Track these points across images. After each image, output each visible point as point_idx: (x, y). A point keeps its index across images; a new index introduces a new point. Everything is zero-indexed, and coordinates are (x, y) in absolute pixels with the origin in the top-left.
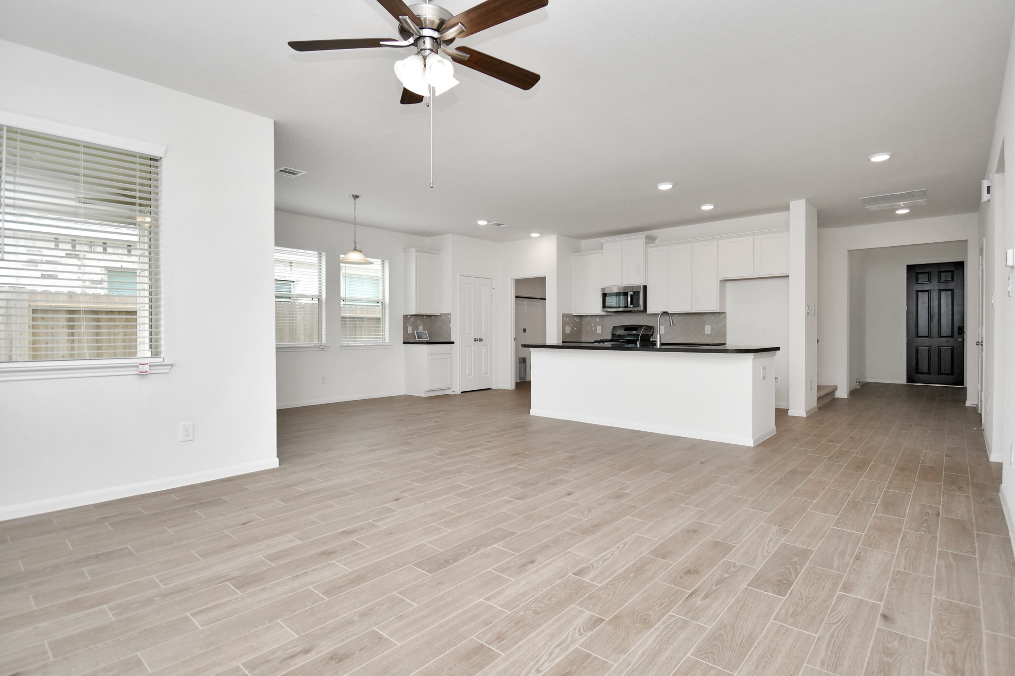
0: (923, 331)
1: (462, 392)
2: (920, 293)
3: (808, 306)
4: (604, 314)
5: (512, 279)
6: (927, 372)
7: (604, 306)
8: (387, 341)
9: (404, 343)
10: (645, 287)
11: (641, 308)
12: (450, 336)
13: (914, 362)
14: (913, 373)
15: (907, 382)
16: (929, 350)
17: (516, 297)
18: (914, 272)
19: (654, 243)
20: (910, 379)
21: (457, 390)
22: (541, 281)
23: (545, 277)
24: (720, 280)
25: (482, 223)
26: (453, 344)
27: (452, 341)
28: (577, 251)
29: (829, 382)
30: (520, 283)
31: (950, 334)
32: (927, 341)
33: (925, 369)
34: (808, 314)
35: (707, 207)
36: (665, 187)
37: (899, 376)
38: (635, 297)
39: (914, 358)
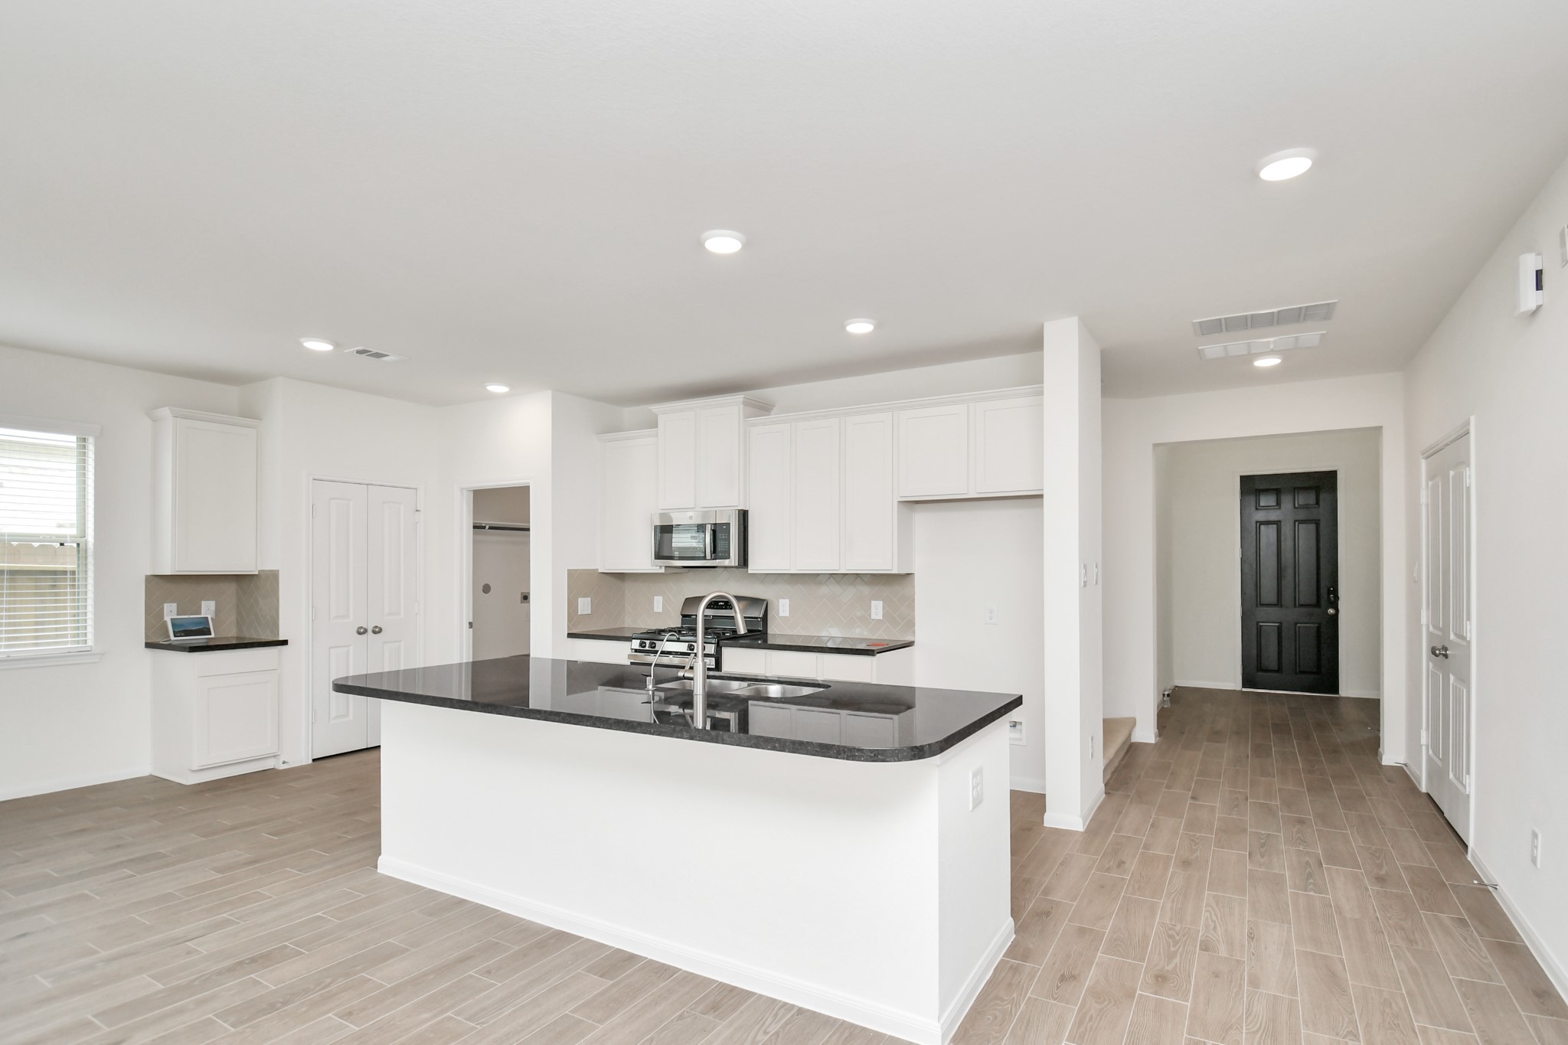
0: (1269, 593)
1: (314, 760)
2: (1262, 527)
3: (1085, 567)
4: (663, 571)
5: (462, 489)
6: (1276, 668)
7: (659, 556)
8: (90, 643)
9: (148, 645)
10: (744, 516)
11: (733, 560)
12: (275, 625)
13: (1254, 651)
14: (1254, 672)
15: (1243, 687)
16: (1279, 628)
17: (475, 527)
18: (1253, 487)
19: (769, 415)
20: (1247, 681)
21: (299, 756)
22: (521, 494)
23: (529, 487)
24: (899, 502)
25: (319, 346)
26: (284, 647)
27: (281, 638)
28: (611, 428)
29: (1121, 712)
30: (482, 497)
31: (1314, 601)
32: (1274, 612)
33: (1274, 665)
34: (1085, 586)
35: (860, 328)
36: (723, 244)
37: (1230, 679)
38: (719, 536)
39: (1254, 645)
